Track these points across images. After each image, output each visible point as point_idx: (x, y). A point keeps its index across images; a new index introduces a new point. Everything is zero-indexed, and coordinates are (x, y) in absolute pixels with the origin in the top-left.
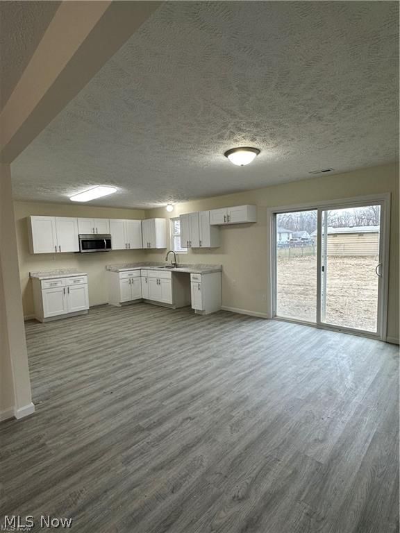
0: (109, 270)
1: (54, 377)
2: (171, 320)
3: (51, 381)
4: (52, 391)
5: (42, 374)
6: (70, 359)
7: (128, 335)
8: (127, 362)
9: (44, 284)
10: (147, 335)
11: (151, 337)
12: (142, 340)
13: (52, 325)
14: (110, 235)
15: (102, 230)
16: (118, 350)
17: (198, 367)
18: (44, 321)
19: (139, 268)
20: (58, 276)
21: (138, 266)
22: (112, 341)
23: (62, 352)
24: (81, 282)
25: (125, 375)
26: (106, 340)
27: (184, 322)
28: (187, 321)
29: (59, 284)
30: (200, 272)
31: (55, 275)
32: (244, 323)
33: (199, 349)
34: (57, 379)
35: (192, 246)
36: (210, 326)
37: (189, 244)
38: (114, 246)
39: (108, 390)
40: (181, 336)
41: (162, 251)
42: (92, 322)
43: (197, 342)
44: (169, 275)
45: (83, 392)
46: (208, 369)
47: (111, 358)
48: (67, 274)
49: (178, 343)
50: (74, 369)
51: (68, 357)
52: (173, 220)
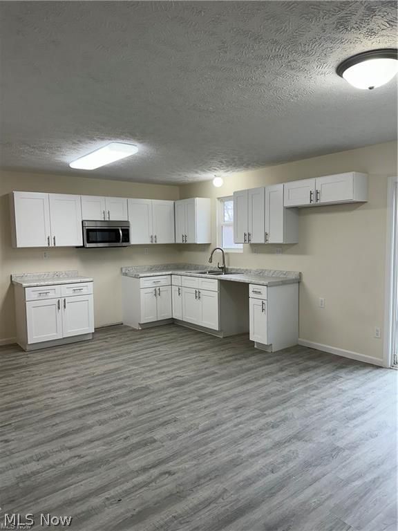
0: (126, 274)
1: (27, 456)
2: (216, 357)
3: (23, 463)
4: (21, 485)
5: (12, 445)
6: (57, 420)
7: (149, 382)
8: (148, 436)
9: (30, 294)
10: (181, 384)
11: (187, 388)
12: (172, 391)
13: (38, 357)
14: (128, 222)
15: (116, 216)
16: (133, 408)
17: (270, 459)
18: (28, 348)
19: (170, 273)
20: (50, 283)
21: (168, 270)
22: (124, 391)
23: (47, 407)
24: (85, 291)
25: (143, 463)
26: (115, 389)
27: (239, 363)
28: (244, 361)
29: (51, 295)
30: (266, 283)
31: (44, 280)
32: (342, 373)
33: (270, 419)
34: (31, 459)
35: (252, 242)
36: (281, 375)
37: (247, 237)
38: (135, 239)
39: (112, 492)
40: (237, 391)
41: (204, 247)
42: (98, 354)
43: (264, 404)
44: (214, 285)
45: (71, 493)
46: (291, 465)
47: (122, 425)
48: (64, 278)
49: (231, 405)
50: (61, 442)
51: (55, 415)
52: (222, 200)
